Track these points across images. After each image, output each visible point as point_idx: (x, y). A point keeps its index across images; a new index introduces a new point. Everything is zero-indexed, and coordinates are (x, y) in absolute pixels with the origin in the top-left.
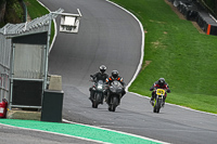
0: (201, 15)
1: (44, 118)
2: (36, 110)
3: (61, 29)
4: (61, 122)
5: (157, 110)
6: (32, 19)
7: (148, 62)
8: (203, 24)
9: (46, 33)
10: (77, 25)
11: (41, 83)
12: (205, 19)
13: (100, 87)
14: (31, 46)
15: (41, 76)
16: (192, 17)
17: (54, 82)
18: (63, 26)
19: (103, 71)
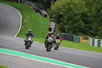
7: (23, 27)
12: (42, 12)
13: (30, 39)
19: (30, 32)
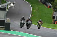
0: (46, 3)
1: (5, 30)
2: (3, 27)
3: (10, 7)
4: (10, 30)
5: (39, 28)
6: (2, 4)
8: (47, 5)
9: (6, 8)
10: (14, 6)
11: (5, 20)
12: (47, 4)
14: (2, 11)
15: (5, 19)
16: (44, 3)
17: (8, 20)
18: (10, 6)
19: (23, 18)
